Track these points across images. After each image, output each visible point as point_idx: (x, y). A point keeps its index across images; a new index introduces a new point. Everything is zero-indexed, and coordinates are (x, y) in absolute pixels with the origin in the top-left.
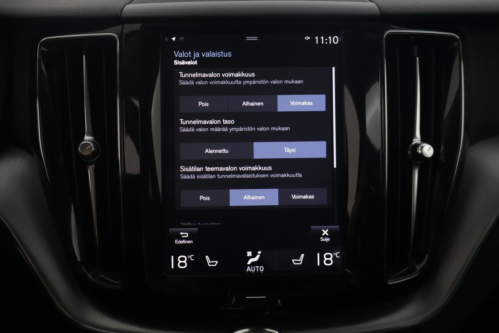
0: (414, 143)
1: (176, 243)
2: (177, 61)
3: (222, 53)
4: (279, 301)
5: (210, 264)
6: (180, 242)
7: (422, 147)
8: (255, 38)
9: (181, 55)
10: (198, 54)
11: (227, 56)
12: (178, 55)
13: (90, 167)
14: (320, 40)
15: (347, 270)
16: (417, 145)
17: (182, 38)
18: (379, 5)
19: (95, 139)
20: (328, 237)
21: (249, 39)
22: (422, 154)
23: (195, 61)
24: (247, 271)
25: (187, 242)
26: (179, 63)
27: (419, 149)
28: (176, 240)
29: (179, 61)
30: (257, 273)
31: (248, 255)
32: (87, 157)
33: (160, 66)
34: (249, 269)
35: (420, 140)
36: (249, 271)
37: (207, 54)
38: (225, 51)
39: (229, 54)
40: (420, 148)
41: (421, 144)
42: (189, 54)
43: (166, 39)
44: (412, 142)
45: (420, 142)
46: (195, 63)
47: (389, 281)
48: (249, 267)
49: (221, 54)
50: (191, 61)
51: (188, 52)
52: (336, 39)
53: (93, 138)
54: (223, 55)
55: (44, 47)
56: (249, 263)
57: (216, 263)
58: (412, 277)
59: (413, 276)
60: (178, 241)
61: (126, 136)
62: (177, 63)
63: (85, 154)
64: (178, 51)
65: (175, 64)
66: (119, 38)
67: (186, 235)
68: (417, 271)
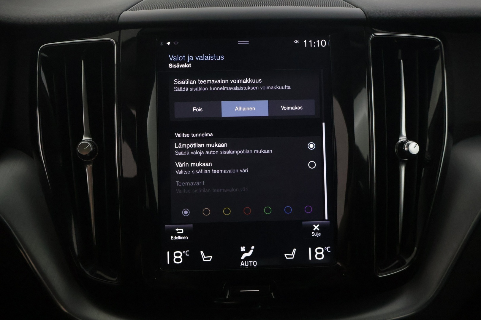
0: (400, 141)
1: (171, 239)
2: (172, 64)
3: (215, 56)
4: (272, 294)
5: (205, 259)
6: (176, 238)
7: (408, 145)
8: (246, 42)
9: (176, 59)
10: (192, 58)
11: (219, 59)
12: (173, 58)
13: (88, 166)
14: (308, 43)
15: (338, 263)
16: (403, 143)
17: (176, 43)
18: (364, 10)
19: (92, 140)
20: (319, 232)
21: (240, 42)
22: (408, 151)
23: (189, 64)
24: (241, 266)
25: (182, 238)
26: (174, 66)
27: (405, 147)
28: (171, 236)
29: (174, 65)
30: (251, 268)
31: (242, 250)
32: (85, 157)
33: (156, 77)
34: (242, 264)
35: (405, 138)
36: (243, 266)
37: (201, 57)
38: (218, 55)
39: (222, 58)
40: (406, 145)
41: (407, 141)
42: (183, 58)
43: (162, 44)
44: (399, 140)
45: (406, 140)
46: (190, 66)
47: (379, 274)
48: (242, 262)
49: (214, 58)
50: (185, 64)
51: (183, 56)
52: (323, 42)
53: (91, 139)
54: (216, 58)
55: (44, 53)
56: (243, 258)
57: (210, 258)
58: (401, 270)
59: (403, 270)
60: (173, 237)
61: (123, 142)
62: (172, 66)
63: (84, 153)
64: (173, 55)
65: (170, 67)
66: (116, 43)
67: (181, 231)
68: (407, 264)
